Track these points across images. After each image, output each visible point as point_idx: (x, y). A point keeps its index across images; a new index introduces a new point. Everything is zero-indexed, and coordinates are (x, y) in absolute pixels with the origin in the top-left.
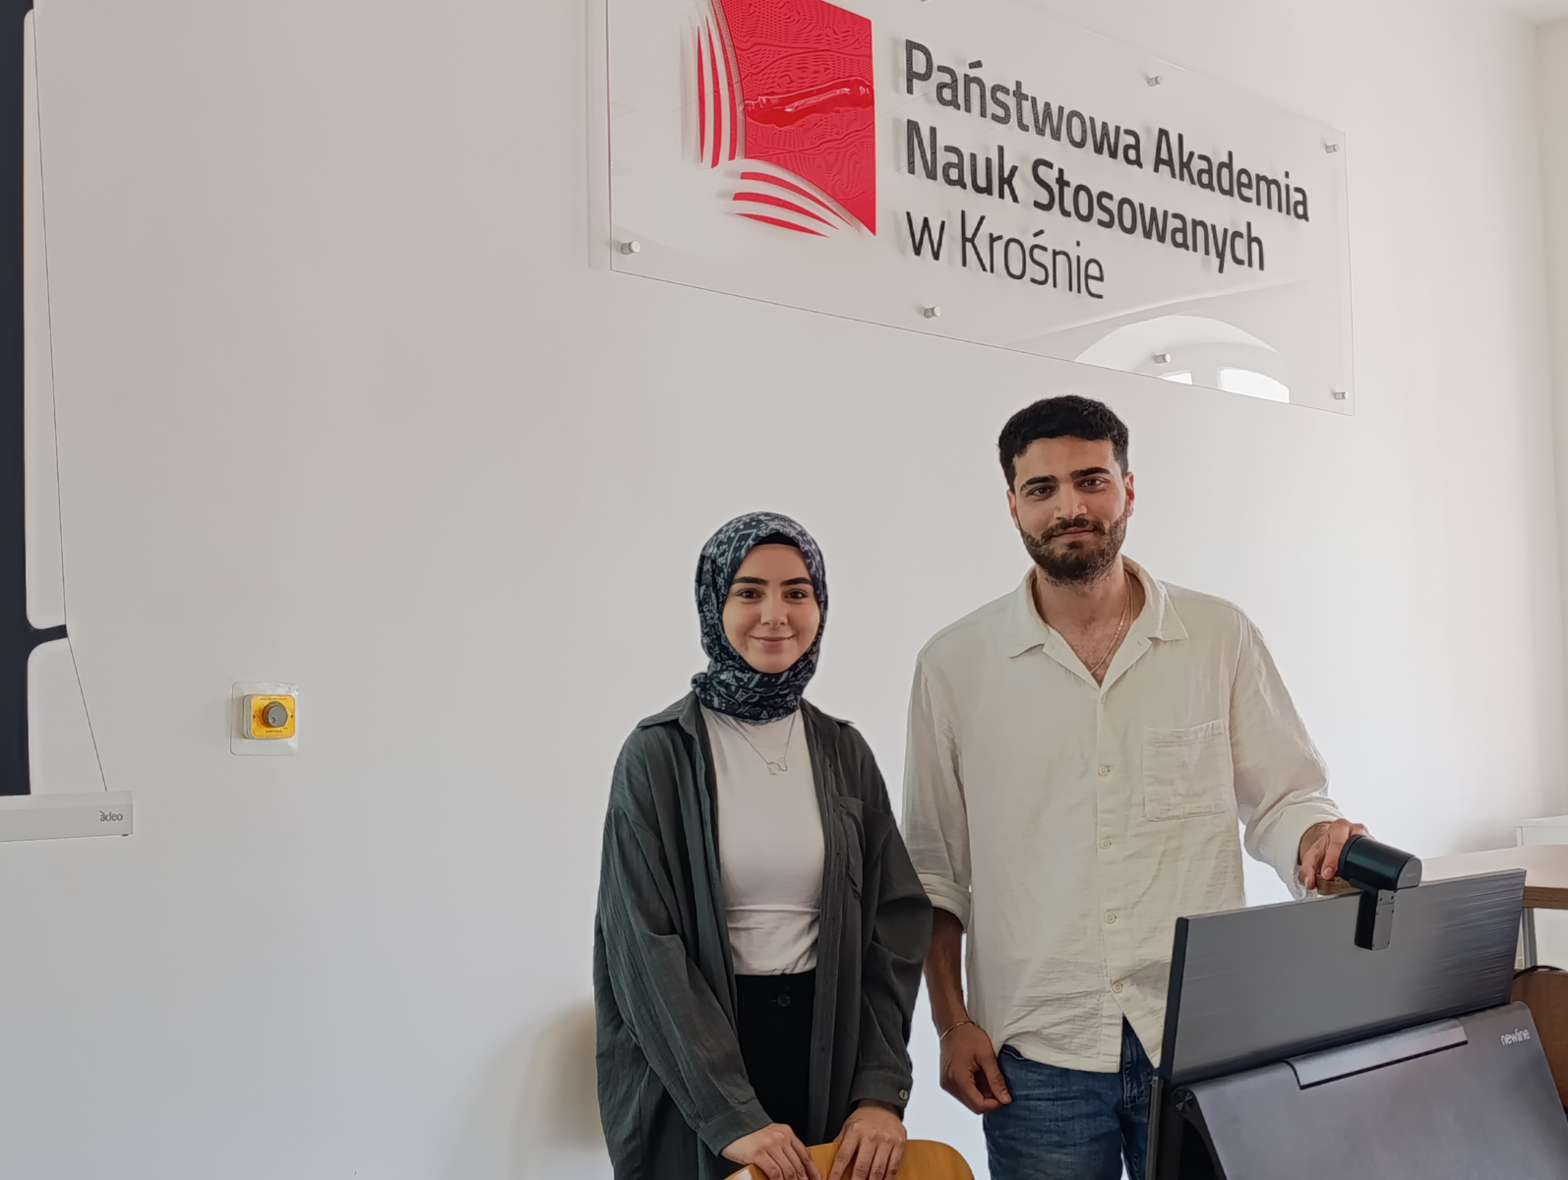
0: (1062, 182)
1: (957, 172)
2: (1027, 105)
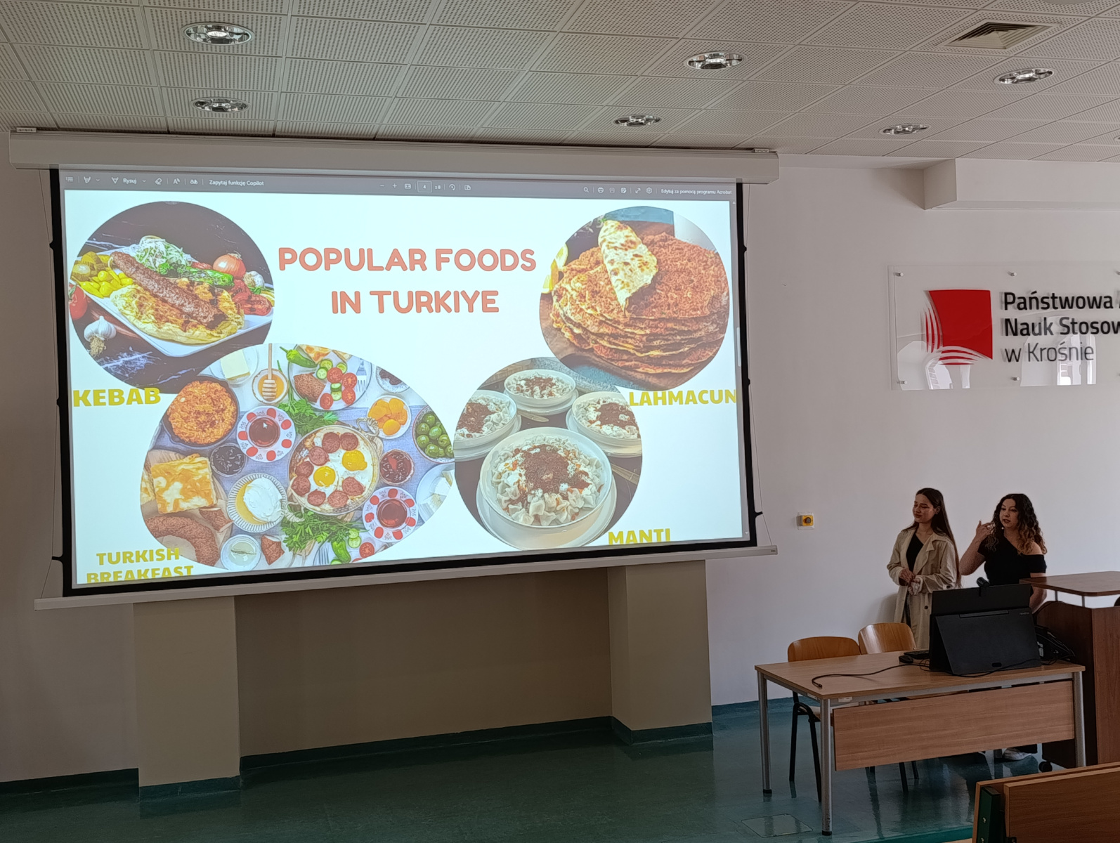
0: (1073, 323)
1: (1027, 330)
2: (1057, 301)
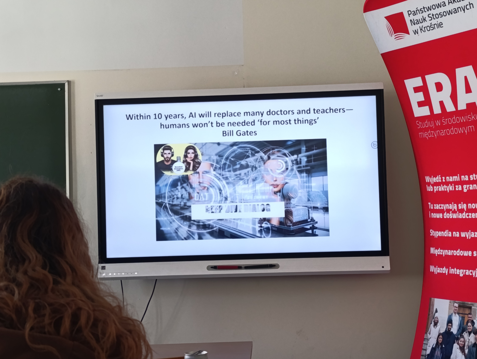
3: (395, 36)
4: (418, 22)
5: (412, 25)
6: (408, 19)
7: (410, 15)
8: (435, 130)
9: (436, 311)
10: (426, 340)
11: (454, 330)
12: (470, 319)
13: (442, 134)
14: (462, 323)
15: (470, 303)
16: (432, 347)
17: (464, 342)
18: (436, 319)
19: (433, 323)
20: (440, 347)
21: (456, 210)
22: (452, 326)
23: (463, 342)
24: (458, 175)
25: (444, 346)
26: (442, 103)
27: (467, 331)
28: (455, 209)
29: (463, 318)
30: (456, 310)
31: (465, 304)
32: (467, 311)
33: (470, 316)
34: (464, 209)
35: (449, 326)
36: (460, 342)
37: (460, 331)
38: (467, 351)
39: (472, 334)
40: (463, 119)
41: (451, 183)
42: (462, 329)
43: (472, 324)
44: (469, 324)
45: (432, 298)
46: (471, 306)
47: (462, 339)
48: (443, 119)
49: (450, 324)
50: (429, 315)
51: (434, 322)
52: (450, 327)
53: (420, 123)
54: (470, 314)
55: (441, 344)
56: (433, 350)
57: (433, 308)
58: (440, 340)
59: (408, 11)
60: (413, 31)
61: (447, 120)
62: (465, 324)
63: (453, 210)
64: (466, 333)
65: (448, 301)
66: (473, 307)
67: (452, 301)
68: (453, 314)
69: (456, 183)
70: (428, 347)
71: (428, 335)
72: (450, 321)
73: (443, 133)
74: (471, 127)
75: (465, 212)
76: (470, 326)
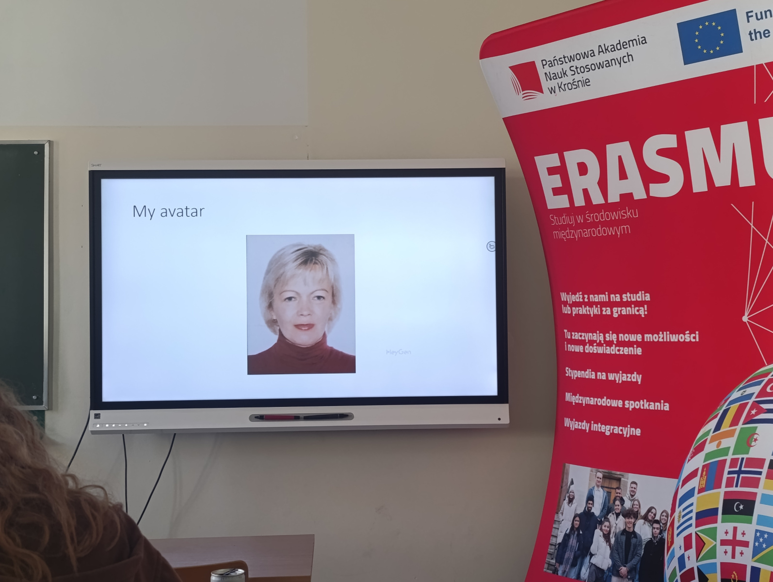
3: (523, 94)
4: (556, 76)
5: (547, 81)
6: (541, 71)
7: (545, 66)
8: (575, 229)
9: (572, 483)
10: (557, 522)
11: (597, 510)
12: (618, 495)
13: (586, 235)
14: (607, 501)
15: (618, 473)
16: (566, 533)
17: (610, 527)
18: (572, 494)
19: (567, 499)
20: (576, 533)
21: (602, 342)
22: (593, 504)
23: (608, 528)
24: (607, 293)
25: (581, 532)
26: (586, 192)
27: (614, 512)
28: (600, 341)
29: (609, 493)
30: (599, 482)
31: (612, 475)
32: (614, 484)
33: (618, 491)
34: (613, 341)
35: (589, 504)
36: (603, 528)
37: (605, 511)
38: (613, 540)
39: (621, 517)
40: (614, 216)
41: (596, 304)
42: (607, 509)
43: (621, 503)
44: (617, 503)
45: (567, 464)
46: (620, 477)
47: (607, 524)
48: (587, 213)
49: (591, 502)
50: (562, 487)
51: (569, 497)
52: (590, 506)
53: (555, 218)
54: (619, 488)
55: (578, 529)
56: (567, 537)
57: (567, 479)
58: (577, 524)
59: (542, 61)
60: (548, 88)
61: (593, 216)
62: (612, 502)
63: (598, 342)
64: (612, 515)
65: (589, 469)
66: (622, 479)
67: (594, 469)
68: (596, 487)
69: (603, 304)
70: (559, 533)
71: (560, 515)
72: (590, 498)
73: (586, 233)
74: (625, 227)
75: (614, 345)
76: (618, 506)
